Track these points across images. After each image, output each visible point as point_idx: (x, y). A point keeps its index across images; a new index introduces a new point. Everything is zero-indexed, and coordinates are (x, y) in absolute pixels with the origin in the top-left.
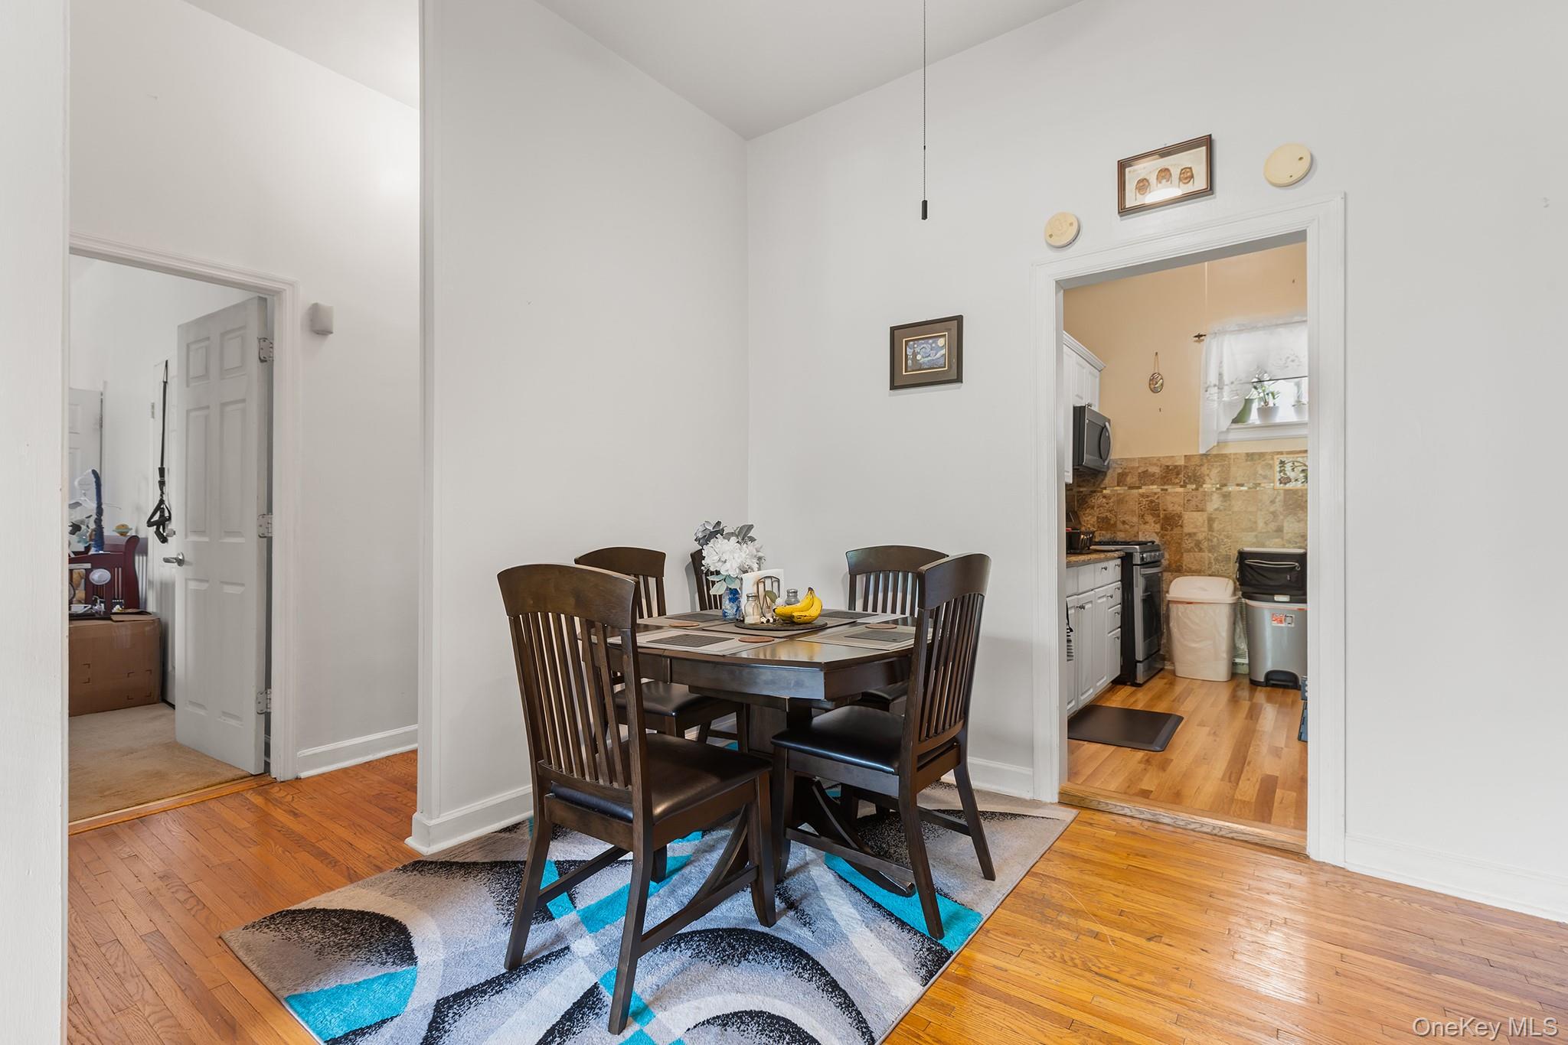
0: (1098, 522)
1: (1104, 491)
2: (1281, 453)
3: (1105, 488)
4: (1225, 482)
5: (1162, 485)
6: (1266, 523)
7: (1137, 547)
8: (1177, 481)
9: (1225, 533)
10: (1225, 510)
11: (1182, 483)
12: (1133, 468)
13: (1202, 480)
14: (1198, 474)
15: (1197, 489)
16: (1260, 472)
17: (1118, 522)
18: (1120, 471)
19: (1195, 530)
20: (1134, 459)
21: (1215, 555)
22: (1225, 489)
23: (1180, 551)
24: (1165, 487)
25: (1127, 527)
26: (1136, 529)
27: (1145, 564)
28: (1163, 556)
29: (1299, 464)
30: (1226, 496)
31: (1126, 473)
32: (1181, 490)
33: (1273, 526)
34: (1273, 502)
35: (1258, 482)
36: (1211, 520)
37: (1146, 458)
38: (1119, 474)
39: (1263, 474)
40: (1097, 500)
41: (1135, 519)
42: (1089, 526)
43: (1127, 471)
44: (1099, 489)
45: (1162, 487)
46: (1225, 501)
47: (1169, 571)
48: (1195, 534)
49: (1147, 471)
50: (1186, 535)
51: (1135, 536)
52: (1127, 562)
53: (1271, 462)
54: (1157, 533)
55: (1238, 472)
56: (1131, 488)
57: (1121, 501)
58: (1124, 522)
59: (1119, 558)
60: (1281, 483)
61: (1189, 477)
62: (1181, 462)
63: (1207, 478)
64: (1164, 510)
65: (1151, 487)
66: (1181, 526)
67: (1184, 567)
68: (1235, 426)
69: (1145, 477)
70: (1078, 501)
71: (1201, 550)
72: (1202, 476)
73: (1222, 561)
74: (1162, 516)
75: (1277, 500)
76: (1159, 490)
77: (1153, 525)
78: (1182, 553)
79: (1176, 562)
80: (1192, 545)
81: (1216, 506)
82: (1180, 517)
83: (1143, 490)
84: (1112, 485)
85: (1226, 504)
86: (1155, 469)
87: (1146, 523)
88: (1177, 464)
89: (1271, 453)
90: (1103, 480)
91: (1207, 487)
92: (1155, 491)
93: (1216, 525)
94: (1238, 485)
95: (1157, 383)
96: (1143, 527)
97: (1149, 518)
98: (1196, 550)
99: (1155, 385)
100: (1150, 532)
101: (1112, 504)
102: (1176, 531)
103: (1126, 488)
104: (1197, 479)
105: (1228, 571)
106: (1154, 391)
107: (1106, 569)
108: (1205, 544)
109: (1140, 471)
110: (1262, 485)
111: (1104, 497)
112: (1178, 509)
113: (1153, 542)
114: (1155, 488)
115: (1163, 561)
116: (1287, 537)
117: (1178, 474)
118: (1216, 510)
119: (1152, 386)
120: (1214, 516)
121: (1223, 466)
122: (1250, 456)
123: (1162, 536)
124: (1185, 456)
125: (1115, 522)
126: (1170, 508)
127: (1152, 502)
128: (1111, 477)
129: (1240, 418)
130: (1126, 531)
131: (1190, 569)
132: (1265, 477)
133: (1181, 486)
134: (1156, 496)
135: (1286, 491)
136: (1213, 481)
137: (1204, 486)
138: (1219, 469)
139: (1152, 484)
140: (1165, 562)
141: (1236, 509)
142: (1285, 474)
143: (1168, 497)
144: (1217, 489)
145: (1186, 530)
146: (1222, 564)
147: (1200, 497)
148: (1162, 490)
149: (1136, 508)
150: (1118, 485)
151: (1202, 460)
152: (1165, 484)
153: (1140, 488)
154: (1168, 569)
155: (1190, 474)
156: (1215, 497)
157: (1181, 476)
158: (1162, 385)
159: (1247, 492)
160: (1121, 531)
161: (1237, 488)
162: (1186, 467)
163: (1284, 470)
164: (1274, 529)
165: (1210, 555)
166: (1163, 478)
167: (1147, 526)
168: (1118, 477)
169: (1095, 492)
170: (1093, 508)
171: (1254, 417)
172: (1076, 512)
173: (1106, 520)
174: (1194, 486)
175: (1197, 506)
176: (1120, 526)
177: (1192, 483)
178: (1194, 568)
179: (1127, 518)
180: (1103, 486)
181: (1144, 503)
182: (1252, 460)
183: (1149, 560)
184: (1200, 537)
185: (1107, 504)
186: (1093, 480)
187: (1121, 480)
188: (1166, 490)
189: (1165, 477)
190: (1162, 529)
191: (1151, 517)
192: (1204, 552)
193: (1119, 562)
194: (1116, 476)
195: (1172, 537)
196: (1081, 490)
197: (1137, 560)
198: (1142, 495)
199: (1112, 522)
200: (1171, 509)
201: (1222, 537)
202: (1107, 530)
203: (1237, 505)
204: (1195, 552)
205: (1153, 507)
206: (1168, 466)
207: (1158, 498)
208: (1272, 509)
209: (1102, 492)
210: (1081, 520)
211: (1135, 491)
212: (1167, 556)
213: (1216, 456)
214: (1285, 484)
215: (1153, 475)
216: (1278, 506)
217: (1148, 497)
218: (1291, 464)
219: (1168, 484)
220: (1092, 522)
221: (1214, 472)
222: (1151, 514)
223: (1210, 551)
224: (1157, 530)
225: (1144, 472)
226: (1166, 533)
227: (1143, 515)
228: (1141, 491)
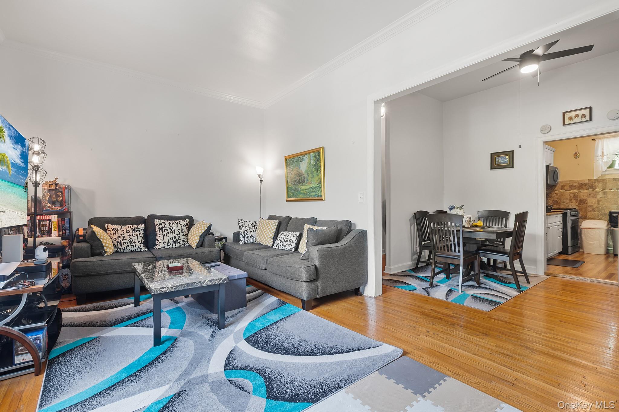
0: (553, 202)
1: (556, 192)
3: (556, 191)
4: (604, 188)
5: (579, 189)
7: (569, 210)
8: (585, 188)
10: (605, 198)
11: (587, 189)
12: (567, 184)
13: (595, 188)
14: (594, 186)
15: (593, 191)
18: (562, 185)
19: (592, 205)
20: (568, 181)
21: (600, 213)
22: (604, 191)
24: (580, 190)
25: (565, 204)
26: (568, 204)
27: (571, 216)
28: (579, 213)
30: (605, 193)
32: (587, 191)
36: (599, 201)
37: (572, 181)
38: (562, 186)
40: (553, 195)
41: (568, 201)
43: (565, 185)
44: (553, 191)
45: (579, 190)
46: (605, 195)
47: (582, 218)
50: (589, 206)
51: (568, 207)
52: (565, 216)
54: (577, 206)
55: (610, 185)
56: (566, 190)
57: (562, 195)
58: (563, 202)
59: (562, 214)
61: (590, 187)
62: (587, 182)
63: (597, 187)
64: (580, 198)
65: (574, 190)
66: (587, 203)
67: (588, 217)
68: (608, 169)
69: (572, 187)
74: (579, 200)
76: (578, 191)
77: (575, 203)
78: (587, 212)
79: (584, 215)
80: (591, 210)
81: (601, 197)
82: (586, 200)
83: (571, 191)
84: (558, 190)
86: (575, 184)
87: (572, 202)
88: (584, 182)
90: (555, 188)
92: (576, 191)
93: (601, 203)
94: (610, 189)
95: (577, 155)
96: (571, 204)
97: (574, 201)
98: (593, 211)
99: (576, 155)
100: (574, 205)
101: (558, 196)
102: (585, 205)
103: (564, 191)
104: (593, 188)
105: (605, 218)
106: (576, 158)
107: (557, 217)
108: (596, 209)
109: (570, 185)
111: (556, 194)
112: (585, 198)
113: (575, 209)
114: (576, 190)
115: (579, 215)
117: (585, 186)
121: (604, 183)
122: (615, 179)
123: (579, 207)
124: (588, 180)
125: (560, 202)
126: (582, 197)
127: (575, 195)
128: (558, 187)
129: (611, 167)
130: (564, 205)
131: (590, 217)
134: (576, 193)
136: (600, 188)
137: (596, 190)
138: (602, 184)
139: (575, 189)
140: (580, 215)
143: (582, 194)
144: (601, 191)
145: (589, 204)
146: (603, 216)
147: (594, 193)
148: (579, 191)
149: (568, 197)
150: (561, 190)
151: (595, 181)
152: (580, 189)
153: (570, 190)
154: (581, 218)
156: (601, 193)
157: (587, 186)
158: (579, 156)
159: (613, 191)
160: (562, 205)
167: (573, 203)
169: (552, 192)
170: (551, 197)
173: (557, 201)
175: (593, 196)
177: (591, 189)
178: (592, 217)
179: (564, 201)
180: (555, 190)
181: (572, 195)
182: (616, 181)
183: (573, 214)
184: (594, 207)
186: (551, 188)
187: (562, 188)
188: (581, 191)
189: (580, 187)
190: (579, 204)
191: (574, 200)
192: (596, 212)
193: (562, 215)
194: (560, 187)
195: (583, 207)
197: (569, 214)
198: (571, 193)
199: (559, 202)
201: (603, 207)
202: (557, 205)
203: (610, 196)
205: (575, 197)
206: (581, 183)
209: (554, 192)
211: (568, 192)
212: (581, 213)
213: (601, 179)
215: (575, 186)
217: (573, 193)
219: (582, 189)
220: (550, 202)
221: (600, 185)
222: (575, 199)
223: (598, 212)
224: (577, 205)
225: (572, 185)
226: (580, 205)
227: (571, 200)
228: (570, 191)
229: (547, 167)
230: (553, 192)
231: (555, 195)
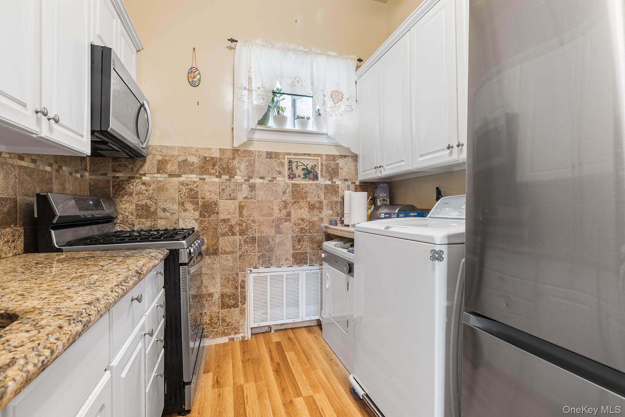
0: (137, 210)
1: (144, 178)
2: (289, 154)
3: (145, 175)
4: (251, 175)
5: (200, 174)
6: (280, 210)
8: (213, 171)
9: (252, 218)
10: (251, 198)
11: (217, 174)
12: (173, 156)
13: (233, 172)
14: (231, 166)
15: (229, 180)
16: (277, 168)
17: (159, 209)
18: (160, 158)
19: (228, 217)
20: (174, 148)
21: (245, 237)
22: (252, 181)
23: (215, 236)
24: (204, 177)
25: (168, 214)
26: (176, 216)
29: (301, 164)
30: (252, 187)
31: (166, 160)
32: (217, 180)
33: (284, 212)
34: (284, 193)
35: (274, 176)
36: (241, 207)
37: (185, 148)
38: (159, 161)
39: (278, 170)
40: (136, 187)
41: (176, 207)
42: (127, 214)
43: (167, 158)
44: (138, 176)
45: (201, 177)
46: (252, 191)
48: (228, 220)
49: (187, 159)
50: (221, 221)
51: (175, 223)
52: (171, 263)
53: (283, 160)
54: (196, 220)
55: (260, 167)
56: (171, 176)
57: (161, 188)
58: (164, 210)
60: (289, 178)
61: (223, 169)
62: (217, 155)
63: (238, 171)
64: (203, 198)
65: (190, 176)
66: (218, 213)
67: (220, 250)
68: (259, 127)
69: (185, 166)
70: (114, 187)
71: (233, 234)
72: (234, 169)
73: (250, 242)
74: (200, 204)
75: (287, 191)
76: (198, 179)
77: (192, 211)
78: (218, 239)
79: (213, 246)
80: (227, 229)
81: (245, 195)
82: (216, 204)
83: (183, 178)
84: (151, 172)
85: (253, 194)
86: (192, 159)
87: (185, 210)
88: (212, 156)
89: (283, 153)
90: (142, 166)
91: (239, 178)
92: (195, 180)
93: (245, 212)
94: (261, 178)
95: (194, 77)
96: (183, 214)
97: (189, 206)
98: (230, 234)
99: (193, 79)
100: (190, 218)
101: (151, 191)
102: (213, 217)
103: (167, 176)
104: (230, 171)
105: (254, 251)
106: (193, 84)
108: (237, 229)
109: (180, 160)
110: (278, 179)
111: (144, 184)
112: (214, 197)
113: (192, 229)
114: (194, 177)
116: (293, 221)
117: (214, 165)
118: (245, 198)
119: (191, 80)
120: (243, 204)
121: (250, 160)
122: (270, 155)
123: (201, 223)
124: (220, 149)
125: (155, 211)
126: (208, 196)
127: (191, 190)
128: (149, 165)
129: (263, 121)
130: (166, 219)
131: (225, 251)
132: (280, 173)
133: (217, 177)
134: (195, 185)
135: (293, 184)
136: (243, 174)
137: (236, 177)
138: (247, 163)
139: (192, 172)
141: (259, 198)
142: (292, 171)
143: (206, 187)
144: (245, 180)
145: (222, 216)
146: (249, 245)
147: (233, 187)
148: (201, 179)
149: (176, 196)
150: (158, 172)
151: (233, 154)
152: (203, 173)
153: (179, 176)
154: (207, 254)
155: (224, 166)
156: (244, 187)
157: (217, 167)
158: (199, 80)
159: (267, 184)
160: (161, 218)
161: (261, 181)
162: (220, 159)
163: (292, 168)
164: (285, 214)
165: (241, 237)
166: (201, 168)
167: (187, 214)
168: (158, 165)
169: (133, 178)
170: (131, 194)
171: (271, 123)
172: (111, 199)
173: (146, 208)
174: (227, 177)
175: (230, 194)
176: (161, 214)
177: (226, 174)
178: (228, 250)
179: (167, 206)
180: (141, 172)
181: (184, 191)
182: (271, 158)
184: (233, 222)
185: (147, 191)
186: (130, 166)
187: (161, 167)
188: (204, 179)
189: (203, 167)
190: (201, 216)
191: (190, 204)
192: (236, 235)
194: (155, 163)
195: (209, 223)
196: (118, 175)
197: (183, 258)
198: (182, 184)
199: (152, 209)
200: (208, 197)
201: (249, 222)
202: (146, 218)
203: (260, 194)
204: (229, 235)
205: (193, 196)
206: (205, 158)
207: (197, 186)
208: (284, 199)
209: (141, 178)
210: (117, 208)
211: (175, 180)
212: (206, 241)
213: (245, 151)
214: (292, 179)
215: (192, 164)
216: (288, 197)
217: (187, 185)
218: (295, 164)
219: (206, 174)
220: (130, 210)
221: (243, 166)
222: (191, 202)
223: (240, 234)
224: (196, 217)
225: (184, 161)
226: (205, 219)
227: (183, 203)
228: (181, 179)
230: (137, 178)
231: (144, 187)
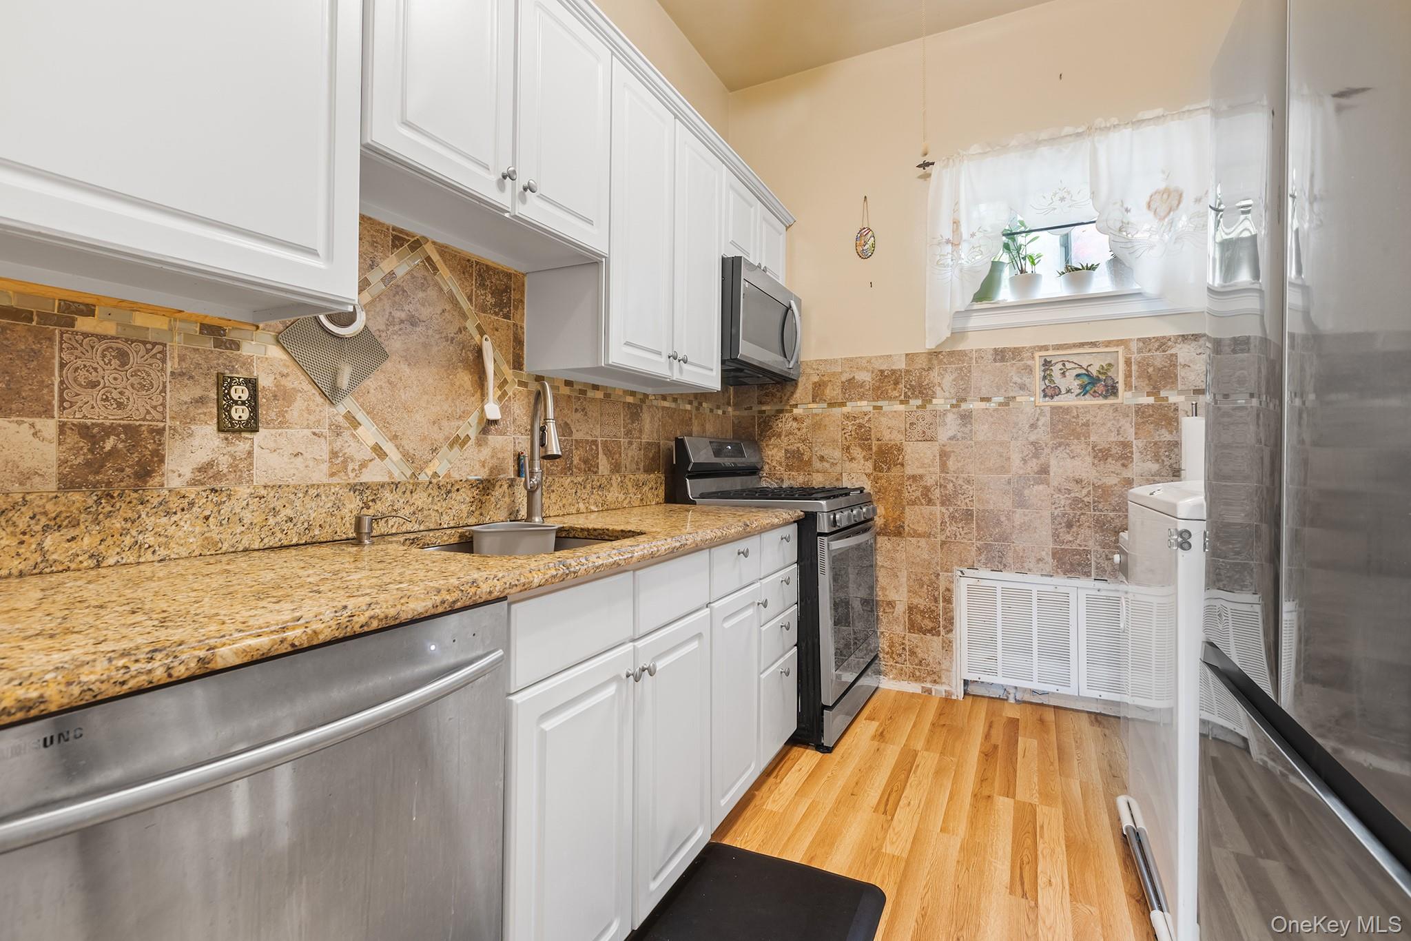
0: (787, 458)
1: (795, 411)
2: (1045, 348)
3: (796, 406)
4: (963, 395)
5: (874, 400)
6: (1024, 461)
7: (823, 502)
8: (896, 393)
9: (965, 476)
10: (963, 438)
11: (902, 397)
12: (834, 374)
13: (930, 392)
14: (926, 383)
15: (923, 406)
16: (1016, 379)
17: (814, 457)
18: (816, 379)
19: (921, 471)
20: (835, 362)
21: (951, 509)
22: (964, 406)
23: (899, 505)
24: (879, 403)
25: (827, 465)
26: (838, 468)
27: (839, 532)
28: (874, 510)
29: (1072, 365)
30: (966, 418)
31: (824, 382)
32: (902, 408)
33: (1034, 465)
34: (1033, 426)
35: (1012, 394)
36: (944, 455)
37: (851, 360)
38: (815, 383)
39: (1019, 381)
40: (785, 424)
41: (837, 454)
42: (774, 464)
43: (826, 379)
44: (788, 408)
45: (875, 404)
46: (964, 425)
47: (885, 535)
48: (921, 477)
49: (854, 377)
50: (909, 478)
51: (837, 480)
52: (806, 525)
53: (1029, 363)
54: (868, 475)
55: (982, 380)
56: (831, 405)
57: (817, 426)
58: (822, 459)
59: (795, 522)
60: (1045, 396)
61: (912, 388)
62: (901, 365)
63: (938, 390)
64: (878, 440)
65: (859, 403)
66: (902, 465)
67: (907, 529)
68: (977, 306)
69: (851, 388)
70: (759, 425)
71: (930, 502)
72: (930, 386)
73: (962, 520)
74: (874, 449)
75: (1040, 423)
76: (871, 408)
77: (862, 461)
78: (904, 509)
79: (894, 520)
80: (918, 494)
81: (951, 433)
82: (900, 449)
83: (849, 408)
84: (804, 401)
85: (967, 430)
86: (864, 377)
87: (852, 459)
88: (894, 368)
89: (1031, 348)
90: (793, 393)
91: (939, 402)
92: (865, 409)
93: (951, 464)
94: (982, 399)
95: (866, 243)
96: (848, 465)
97: (857, 452)
98: (923, 501)
99: (864, 246)
100: (856, 475)
101: (804, 430)
102: (895, 471)
103: (825, 405)
104: (923, 391)
105: (970, 536)
106: (864, 255)
107: (746, 554)
108: (936, 494)
109: (844, 379)
110: (1018, 399)
111: (795, 419)
112: (897, 438)
113: (861, 490)
114: (864, 405)
115: (876, 518)
116: (1054, 483)
117: (896, 383)
118: (951, 439)
119: (860, 249)
120: (948, 449)
121: (961, 369)
122: (1001, 355)
123: (876, 479)
124: (907, 355)
125: (811, 459)
126: (887, 436)
127: (860, 426)
128: (802, 392)
129: (986, 291)
130: (825, 472)
131: (915, 531)
132: (1022, 387)
133: (902, 402)
134: (867, 418)
135: (1053, 408)
136: (947, 394)
137: (934, 401)
138: (955, 375)
139: (861, 399)
140: (879, 521)
141: (980, 437)
142: (1052, 381)
143: (883, 420)
144: (953, 406)
145: (910, 470)
146: (960, 525)
147: (928, 419)
148: (875, 408)
149: (839, 436)
150: (814, 401)
151: (930, 360)
152: (878, 398)
153: (843, 404)
154: (884, 532)
155: (913, 383)
156: (950, 418)
157: (901, 386)
158: (873, 246)
159: (995, 410)
160: (818, 471)
161: (983, 405)
162: (907, 371)
163: (1051, 375)
164: (1036, 469)
165: (944, 510)
166: (876, 389)
167: (854, 465)
168: (814, 389)
169: (781, 411)
170: (779, 436)
171: (1006, 293)
172: (756, 442)
173: (798, 455)
174: (919, 402)
175: (924, 432)
176: (817, 464)
177: (917, 397)
178: (921, 530)
179: (825, 452)
180: (792, 402)
181: (850, 428)
182: (1003, 360)
183: (844, 524)
184: (929, 481)
185: (799, 430)
186: (779, 395)
187: (818, 393)
188: (881, 408)
189: (879, 388)
190: (875, 470)
191: (859, 450)
192: (934, 504)
193: (792, 530)
194: (810, 387)
195: (889, 481)
196: (764, 408)
197: (823, 525)
198: (847, 417)
199: (806, 458)
200: (887, 438)
201: (960, 482)
202: (799, 469)
203: (982, 431)
204: (922, 504)
205: (863, 436)
206: (882, 372)
207: (869, 420)
208: (1032, 438)
209: (791, 411)
210: (763, 454)
211: (837, 411)
212: (881, 510)
213: (951, 353)
214: (1052, 397)
215: (862, 384)
216: (1042, 434)
217: (855, 419)
218: (1060, 366)
219: (884, 399)
220: (778, 458)
221: (948, 380)
222: (860, 446)
223: (943, 504)
224: (868, 471)
225: (849, 381)
226: (881, 474)
227: (848, 448)
228: (845, 410)
229: (731, 268)
230: (787, 411)
231: (795, 424)
